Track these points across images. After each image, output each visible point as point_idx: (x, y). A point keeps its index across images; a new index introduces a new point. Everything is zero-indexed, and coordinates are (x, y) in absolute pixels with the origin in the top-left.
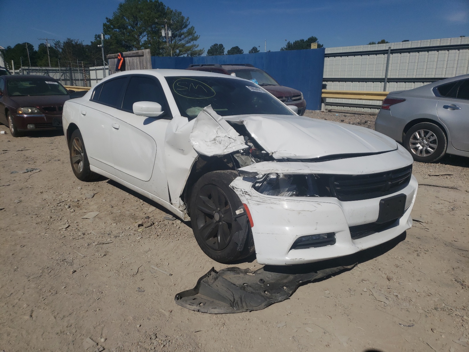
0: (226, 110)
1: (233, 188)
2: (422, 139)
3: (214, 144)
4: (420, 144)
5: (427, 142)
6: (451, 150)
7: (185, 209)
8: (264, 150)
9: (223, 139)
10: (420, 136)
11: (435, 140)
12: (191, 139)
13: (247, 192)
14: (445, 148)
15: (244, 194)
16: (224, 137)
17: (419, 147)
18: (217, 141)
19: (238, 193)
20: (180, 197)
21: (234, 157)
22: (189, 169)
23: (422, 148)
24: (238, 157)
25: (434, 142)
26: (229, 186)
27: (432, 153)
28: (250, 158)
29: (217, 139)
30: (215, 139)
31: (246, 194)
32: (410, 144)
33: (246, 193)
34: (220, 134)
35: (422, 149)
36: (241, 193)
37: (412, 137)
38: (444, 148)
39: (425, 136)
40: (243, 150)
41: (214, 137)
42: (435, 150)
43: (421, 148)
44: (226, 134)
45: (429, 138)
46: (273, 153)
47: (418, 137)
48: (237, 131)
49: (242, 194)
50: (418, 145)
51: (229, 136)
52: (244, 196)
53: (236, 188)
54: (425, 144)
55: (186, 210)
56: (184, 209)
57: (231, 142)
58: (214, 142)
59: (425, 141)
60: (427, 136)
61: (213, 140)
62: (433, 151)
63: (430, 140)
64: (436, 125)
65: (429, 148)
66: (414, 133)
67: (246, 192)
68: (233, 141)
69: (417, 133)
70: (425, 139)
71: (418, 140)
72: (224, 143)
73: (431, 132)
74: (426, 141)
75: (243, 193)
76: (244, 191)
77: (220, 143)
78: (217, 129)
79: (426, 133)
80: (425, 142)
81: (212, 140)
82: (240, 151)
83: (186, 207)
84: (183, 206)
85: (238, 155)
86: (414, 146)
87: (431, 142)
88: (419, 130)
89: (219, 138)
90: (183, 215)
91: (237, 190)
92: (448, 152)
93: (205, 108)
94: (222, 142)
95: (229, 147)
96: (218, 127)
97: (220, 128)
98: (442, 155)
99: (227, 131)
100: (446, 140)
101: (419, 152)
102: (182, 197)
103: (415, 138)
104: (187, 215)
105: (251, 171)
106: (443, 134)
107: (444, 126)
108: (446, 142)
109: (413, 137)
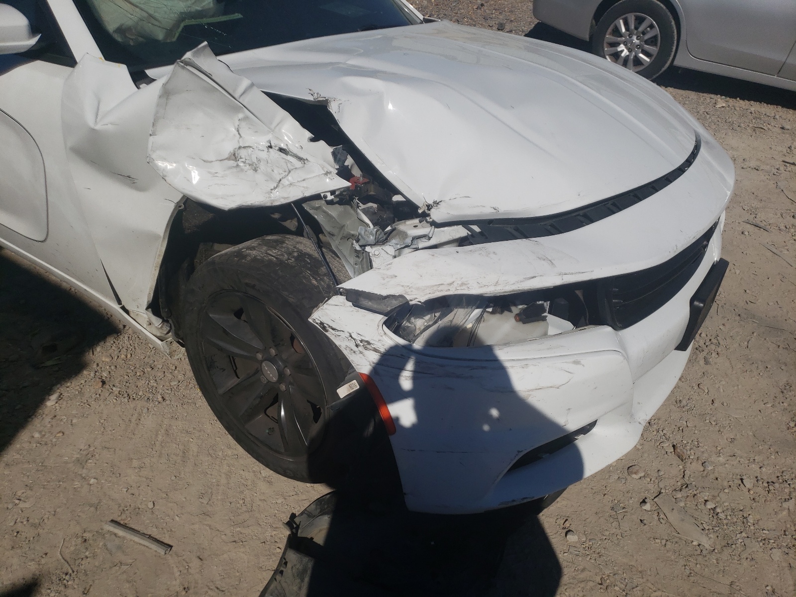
0: (238, 16)
1: (324, 328)
2: (630, 36)
3: (235, 170)
4: (626, 45)
5: (638, 41)
6: (684, 60)
7: (168, 333)
8: (397, 192)
9: (264, 155)
10: (627, 29)
11: (655, 37)
12: (154, 156)
13: (369, 343)
14: (673, 54)
15: (361, 349)
16: (266, 150)
17: (622, 51)
18: (244, 162)
19: (342, 343)
20: (147, 309)
21: (303, 208)
22: (162, 234)
23: (628, 53)
24: (317, 209)
25: (652, 41)
26: (310, 320)
27: (646, 65)
28: (352, 212)
29: (243, 153)
30: (234, 156)
31: (366, 348)
32: (605, 45)
33: (368, 346)
34: (250, 138)
35: (628, 55)
36: (352, 345)
37: (610, 30)
38: (669, 55)
39: (636, 28)
40: (333, 192)
41: (229, 147)
42: (653, 58)
43: (625, 53)
44: (270, 137)
45: (644, 33)
46: (429, 207)
47: (623, 30)
48: (304, 125)
49: (355, 349)
50: (622, 47)
51: (283, 146)
52: (361, 353)
53: (333, 329)
54: (635, 45)
55: (170, 334)
56: (165, 333)
57: (291, 167)
58: (232, 163)
59: (635, 38)
60: (641, 29)
61: (228, 159)
62: (648, 59)
63: (646, 37)
64: (661, 2)
65: (641, 55)
66: (616, 22)
67: (367, 341)
68: (298, 164)
69: (621, 21)
70: (636, 34)
71: (621, 35)
72: (269, 170)
73: (649, 20)
74: (637, 39)
75: (357, 346)
76: (358, 338)
77: (255, 170)
78: (237, 123)
79: (640, 21)
80: (635, 40)
81: (226, 156)
82: (325, 197)
83: (171, 327)
84: (162, 327)
85: (317, 203)
86: (612, 50)
87: (647, 42)
88: (626, 15)
89: (250, 150)
90: (166, 347)
91: (337, 333)
92: (677, 63)
93: (188, 55)
94: (262, 167)
95: (285, 182)
96: (241, 116)
97: (246, 118)
98: (664, 69)
99: (273, 126)
100: (676, 38)
101: (622, 61)
102: (154, 307)
103: (617, 32)
104: (175, 345)
105: (384, 293)
106: (673, 23)
107: (676, 7)
108: (675, 42)
109: (613, 30)
